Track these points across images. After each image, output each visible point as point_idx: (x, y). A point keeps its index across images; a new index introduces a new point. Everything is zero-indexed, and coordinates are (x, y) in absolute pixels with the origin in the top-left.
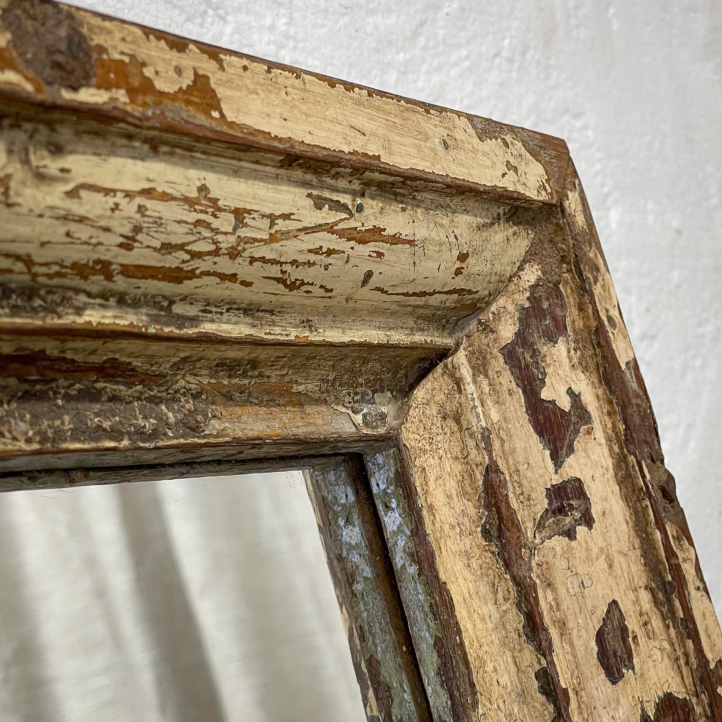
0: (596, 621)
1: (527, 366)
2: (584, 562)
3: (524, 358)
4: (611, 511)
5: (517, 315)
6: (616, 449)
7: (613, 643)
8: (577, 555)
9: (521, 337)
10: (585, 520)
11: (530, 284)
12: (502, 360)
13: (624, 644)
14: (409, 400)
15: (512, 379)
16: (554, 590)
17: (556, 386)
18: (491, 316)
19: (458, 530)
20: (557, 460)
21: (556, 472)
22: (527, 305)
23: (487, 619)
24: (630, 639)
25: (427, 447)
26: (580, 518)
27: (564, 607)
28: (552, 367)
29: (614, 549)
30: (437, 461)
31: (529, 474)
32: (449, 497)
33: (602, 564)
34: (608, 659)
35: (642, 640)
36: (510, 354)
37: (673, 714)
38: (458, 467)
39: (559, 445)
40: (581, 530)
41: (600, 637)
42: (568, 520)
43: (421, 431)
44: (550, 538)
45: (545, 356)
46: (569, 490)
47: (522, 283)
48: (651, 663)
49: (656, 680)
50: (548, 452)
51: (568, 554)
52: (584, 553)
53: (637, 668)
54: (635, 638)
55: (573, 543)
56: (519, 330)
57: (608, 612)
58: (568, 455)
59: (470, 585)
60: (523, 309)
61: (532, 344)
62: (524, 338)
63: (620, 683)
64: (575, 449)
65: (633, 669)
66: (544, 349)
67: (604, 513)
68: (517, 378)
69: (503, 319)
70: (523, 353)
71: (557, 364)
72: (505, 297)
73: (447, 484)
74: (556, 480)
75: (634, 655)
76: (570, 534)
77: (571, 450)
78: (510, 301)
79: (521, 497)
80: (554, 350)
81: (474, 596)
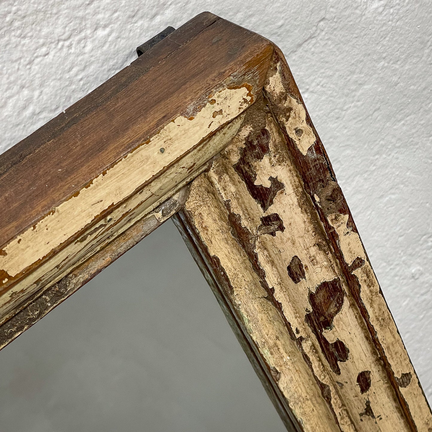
0: (286, 263)
1: (246, 172)
2: (280, 244)
3: (245, 169)
4: (295, 222)
5: (239, 152)
6: (300, 190)
7: (295, 269)
8: (277, 241)
9: (243, 160)
10: (280, 229)
11: (245, 137)
12: (233, 170)
13: (301, 270)
14: (190, 187)
15: (239, 177)
16: (268, 251)
17: (262, 178)
18: (226, 153)
19: (221, 231)
20: (264, 207)
21: (264, 212)
22: (244, 146)
23: (238, 260)
24: (304, 268)
25: (202, 203)
26: (278, 228)
27: (272, 256)
28: (260, 171)
29: (296, 237)
30: (207, 208)
31: (252, 212)
32: (215, 220)
33: (289, 243)
34: (293, 275)
35: (310, 267)
36: (237, 168)
37: (326, 288)
38: (217, 210)
39: (265, 202)
40: (278, 233)
41: (289, 268)
42: (272, 228)
43: (198, 198)
44: (264, 234)
45: (256, 167)
46: (271, 218)
47: (241, 137)
48: (314, 274)
49: (317, 279)
50: (259, 205)
51: (272, 241)
52: (280, 241)
53: (307, 277)
54: (306, 267)
55: (274, 237)
56: (241, 158)
57: (293, 260)
58: (270, 205)
59: (229, 250)
60: (242, 148)
61: (248, 163)
62: (244, 161)
63: (299, 283)
64: (274, 202)
65: (305, 278)
66: (255, 163)
67: (290, 224)
68: (241, 177)
69: (232, 154)
70: (244, 167)
71: (262, 169)
72: (232, 145)
73: (214, 216)
74: (265, 215)
75: (306, 273)
76: (273, 234)
77: (272, 202)
78: (235, 146)
79: (249, 219)
80: (261, 163)
81: (231, 253)
